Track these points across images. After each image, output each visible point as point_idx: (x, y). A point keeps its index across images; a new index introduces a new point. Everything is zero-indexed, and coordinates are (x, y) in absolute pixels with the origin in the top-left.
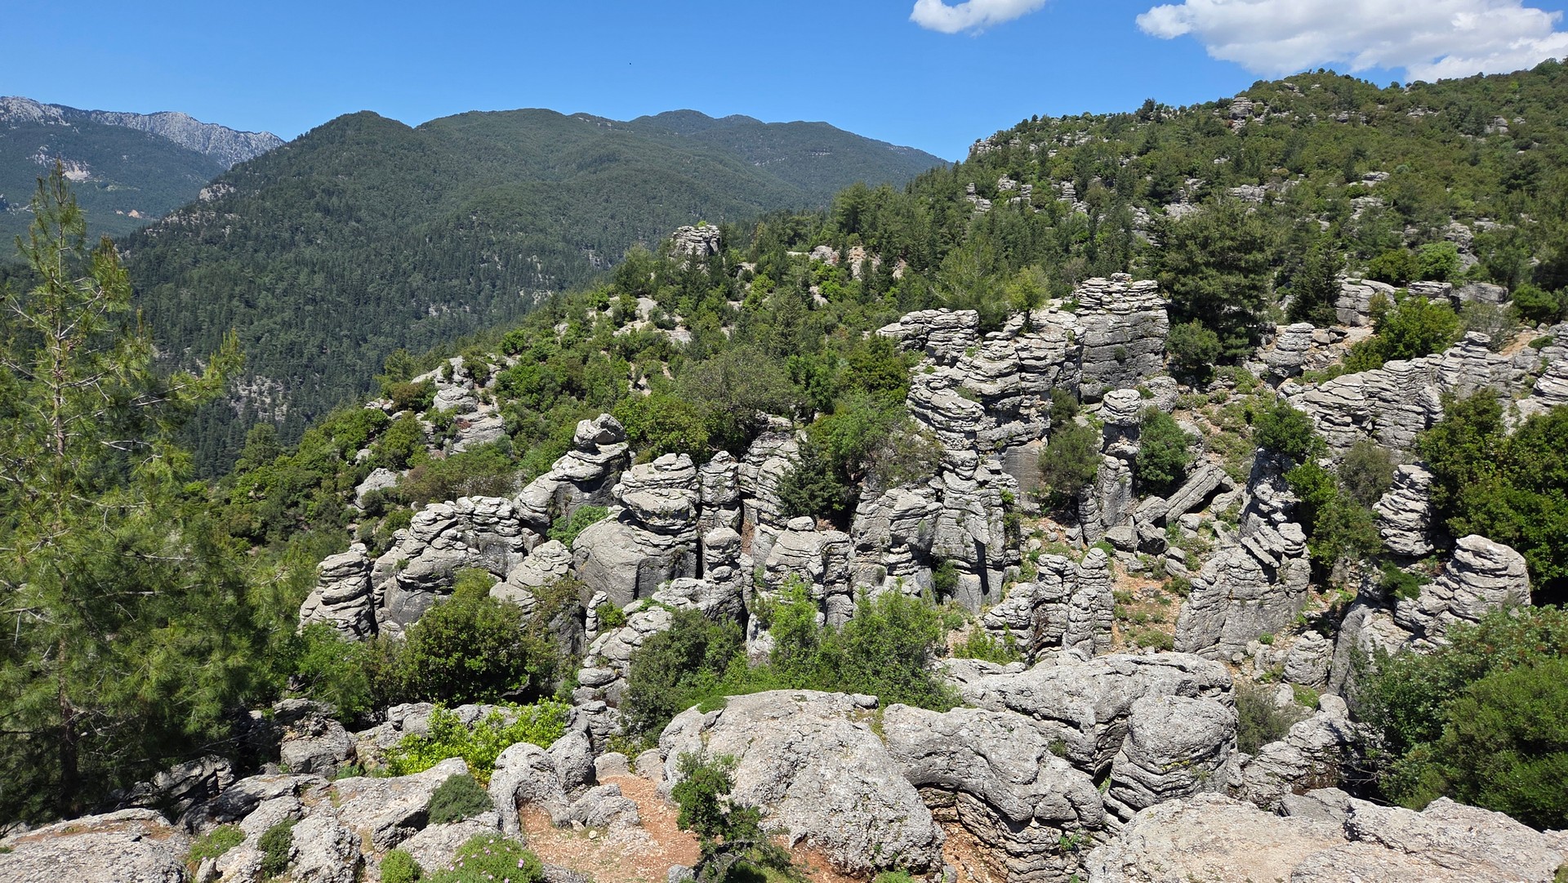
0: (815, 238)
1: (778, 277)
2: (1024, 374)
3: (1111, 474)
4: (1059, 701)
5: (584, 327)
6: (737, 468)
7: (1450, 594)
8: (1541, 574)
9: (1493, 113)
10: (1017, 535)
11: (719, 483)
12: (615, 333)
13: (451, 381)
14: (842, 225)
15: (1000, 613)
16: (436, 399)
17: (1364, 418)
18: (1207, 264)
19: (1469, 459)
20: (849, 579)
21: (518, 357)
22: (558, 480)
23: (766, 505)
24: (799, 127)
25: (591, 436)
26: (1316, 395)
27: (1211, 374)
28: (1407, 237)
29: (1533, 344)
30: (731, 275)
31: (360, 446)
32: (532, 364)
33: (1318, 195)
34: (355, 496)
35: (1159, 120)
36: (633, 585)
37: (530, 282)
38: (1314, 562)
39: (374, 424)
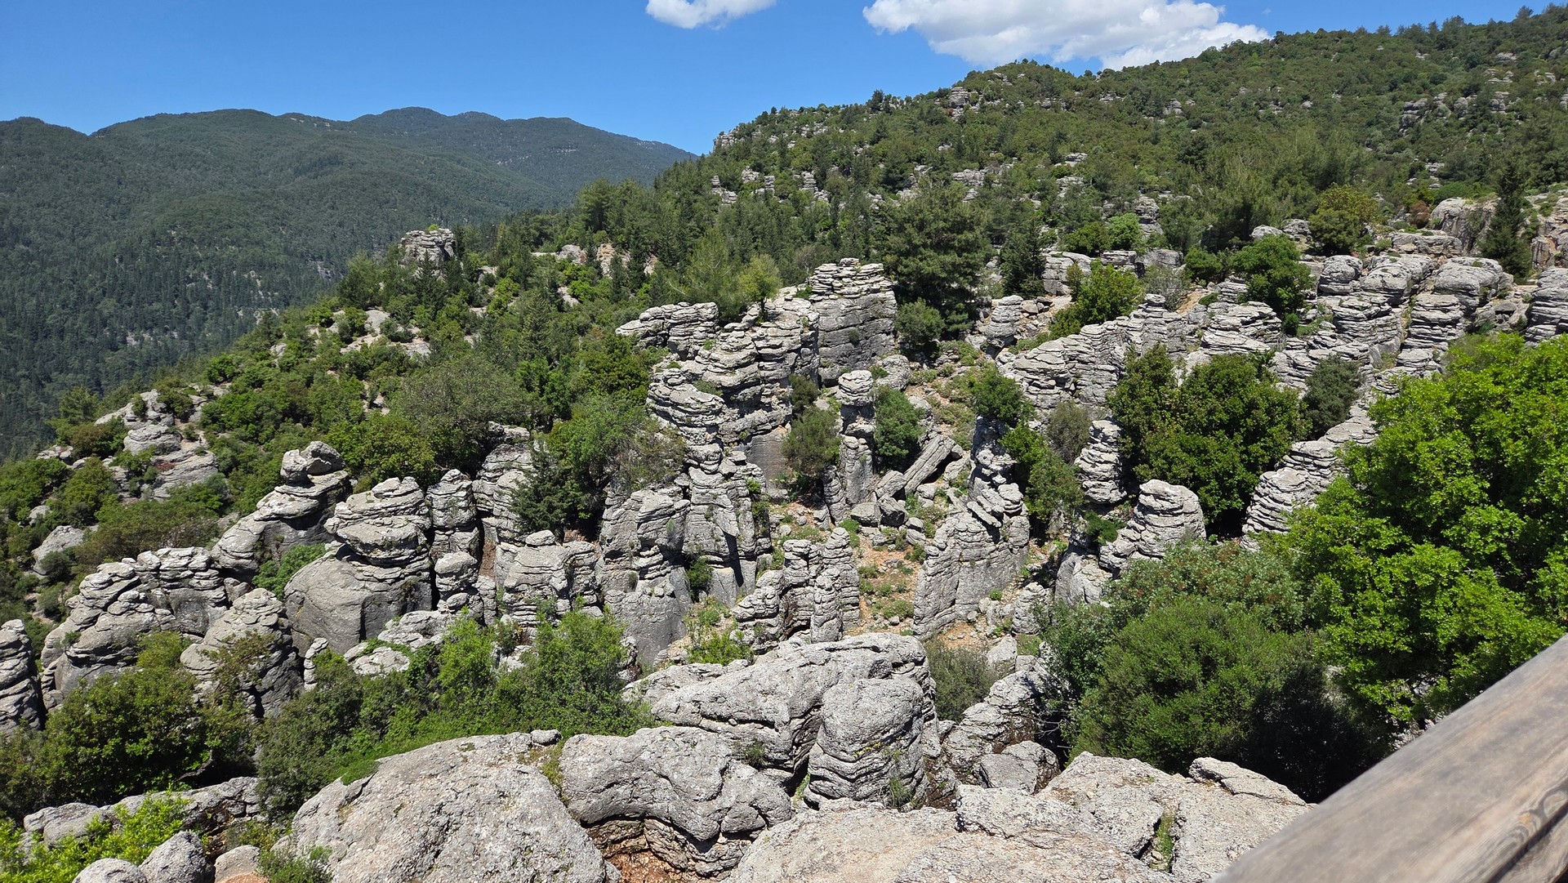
0: (561, 237)
1: (523, 279)
2: (762, 363)
3: (852, 453)
4: (753, 702)
5: (305, 346)
6: (470, 486)
7: (1138, 536)
8: (1213, 509)
9: (1169, 97)
10: (767, 523)
11: (452, 504)
12: (343, 350)
13: (144, 418)
14: (588, 223)
15: (748, 604)
16: (127, 440)
17: (1066, 380)
18: (925, 246)
19: (1148, 411)
20: (598, 590)
21: (228, 385)
22: (265, 520)
23: (505, 522)
24: (541, 122)
25: (300, 468)
26: (1024, 363)
27: (937, 349)
28: (1106, 211)
29: (1202, 302)
30: (471, 281)
31: (35, 503)
32: (245, 391)
33: (1029, 176)
34: (33, 561)
35: (888, 110)
36: (357, 627)
37: (249, 301)
38: (1032, 518)
39: (49, 476)
